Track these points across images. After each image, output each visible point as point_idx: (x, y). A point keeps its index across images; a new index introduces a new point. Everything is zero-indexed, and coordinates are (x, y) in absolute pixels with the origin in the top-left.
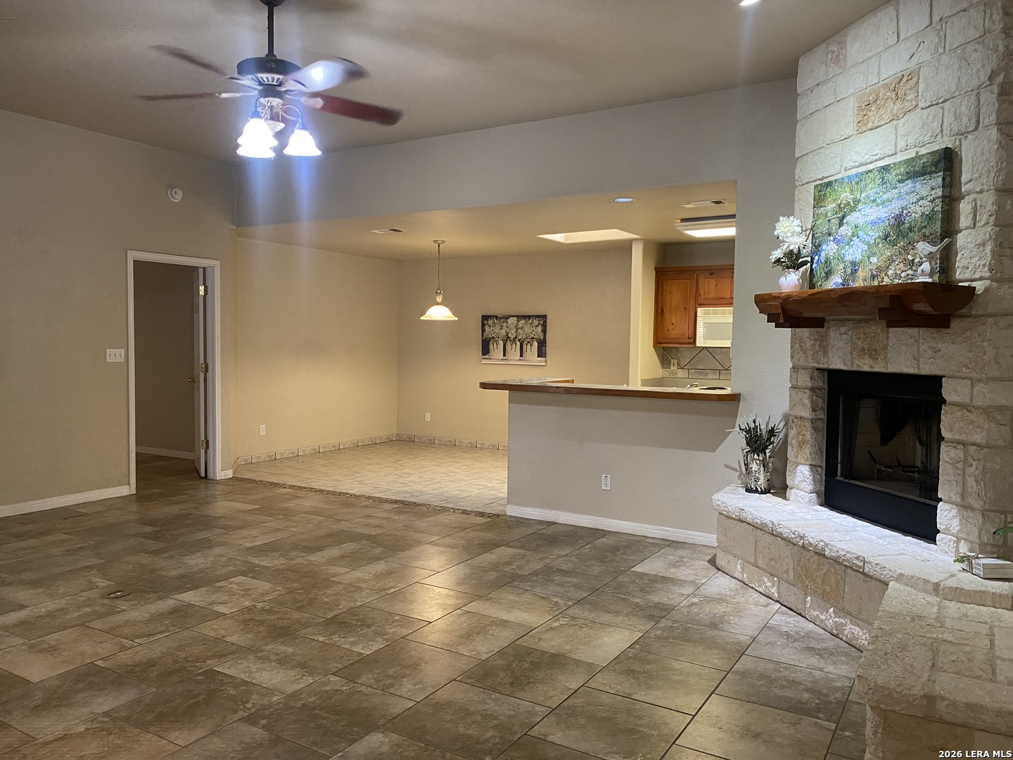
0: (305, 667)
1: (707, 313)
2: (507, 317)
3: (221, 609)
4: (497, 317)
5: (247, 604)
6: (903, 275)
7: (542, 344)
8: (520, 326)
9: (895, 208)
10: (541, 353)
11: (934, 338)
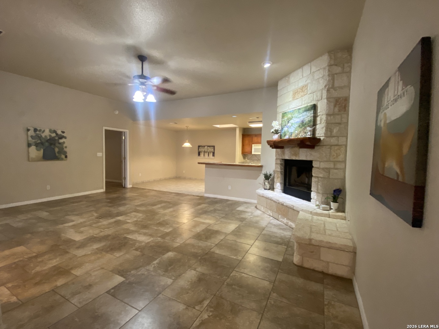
0: (151, 235)
1: (254, 146)
2: (204, 146)
3: (128, 221)
4: (202, 146)
5: (136, 219)
6: (303, 135)
7: (214, 153)
8: (208, 148)
9: (302, 119)
10: (213, 155)
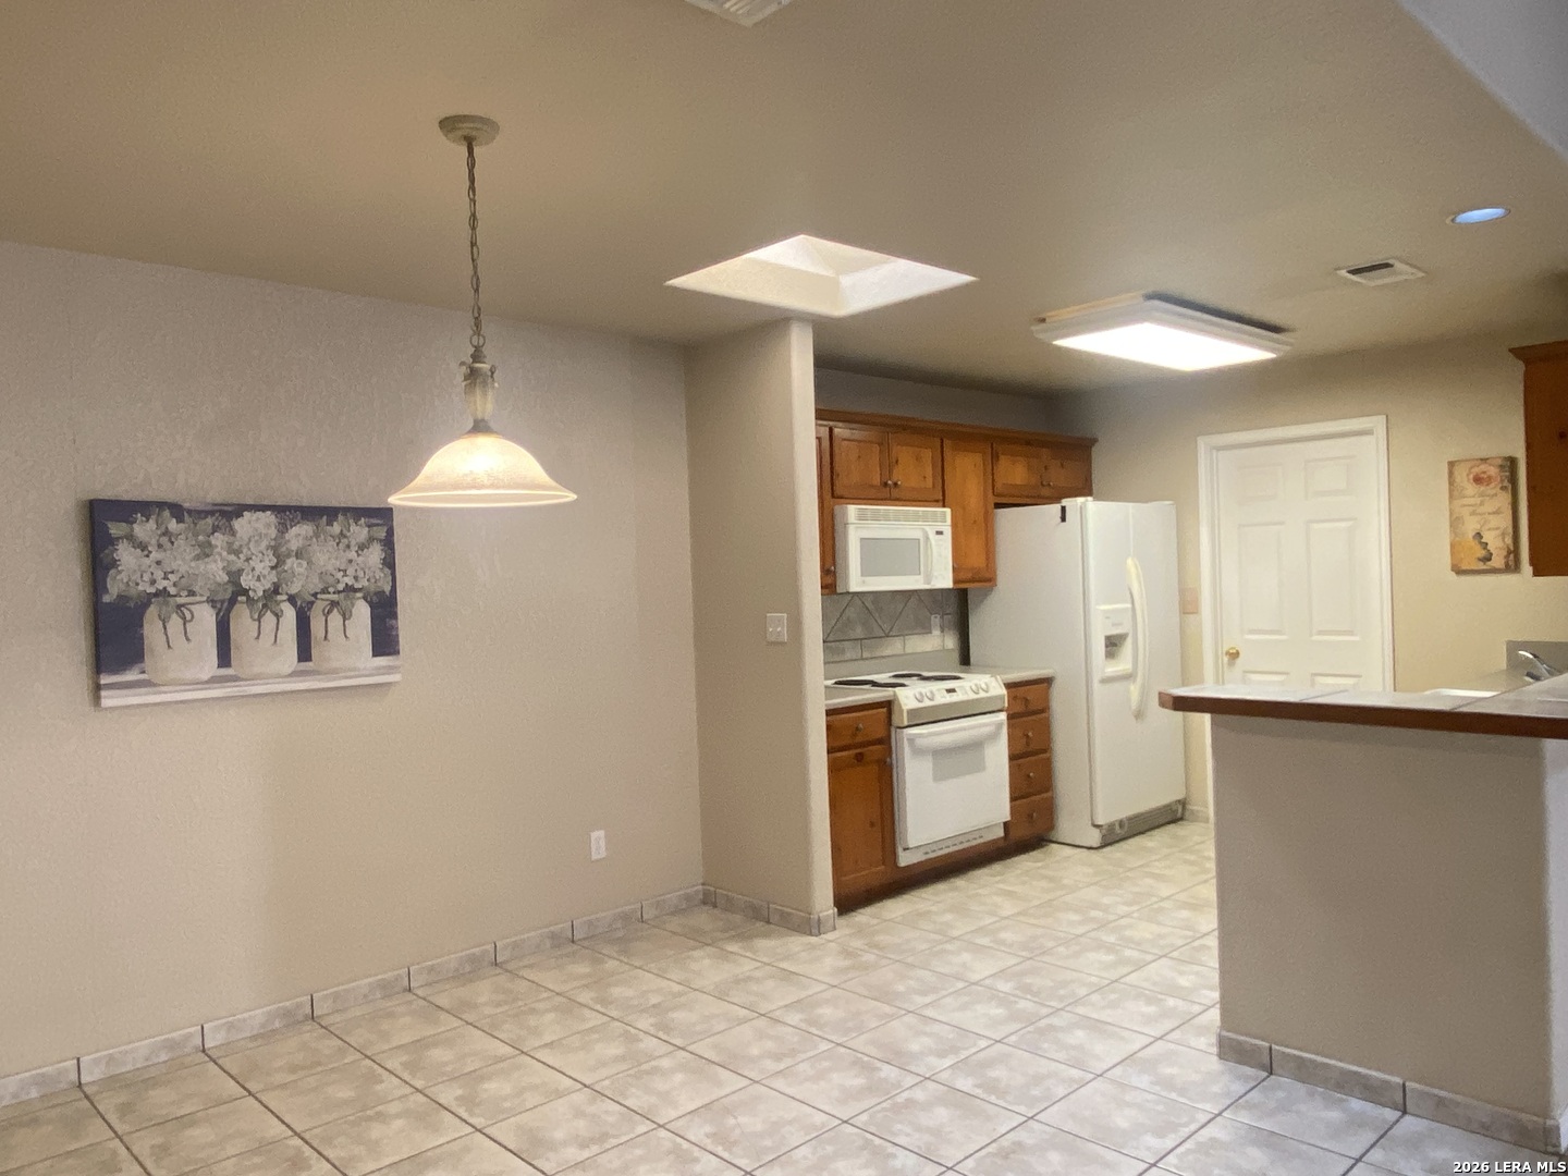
2: (228, 513)
4: (177, 511)
7: (384, 610)
8: (294, 545)
10: (384, 641)
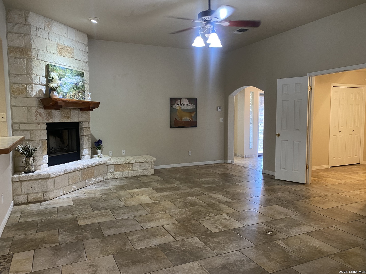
5: (217, 217)
6: (78, 98)
9: (75, 81)
11: (82, 113)
